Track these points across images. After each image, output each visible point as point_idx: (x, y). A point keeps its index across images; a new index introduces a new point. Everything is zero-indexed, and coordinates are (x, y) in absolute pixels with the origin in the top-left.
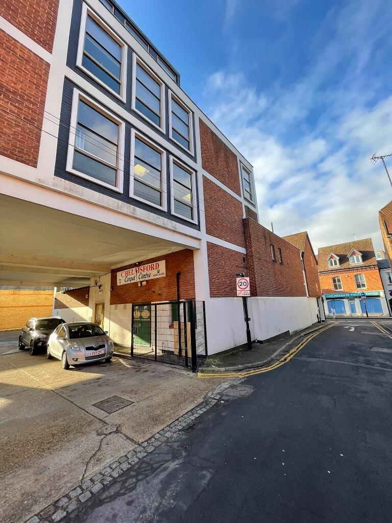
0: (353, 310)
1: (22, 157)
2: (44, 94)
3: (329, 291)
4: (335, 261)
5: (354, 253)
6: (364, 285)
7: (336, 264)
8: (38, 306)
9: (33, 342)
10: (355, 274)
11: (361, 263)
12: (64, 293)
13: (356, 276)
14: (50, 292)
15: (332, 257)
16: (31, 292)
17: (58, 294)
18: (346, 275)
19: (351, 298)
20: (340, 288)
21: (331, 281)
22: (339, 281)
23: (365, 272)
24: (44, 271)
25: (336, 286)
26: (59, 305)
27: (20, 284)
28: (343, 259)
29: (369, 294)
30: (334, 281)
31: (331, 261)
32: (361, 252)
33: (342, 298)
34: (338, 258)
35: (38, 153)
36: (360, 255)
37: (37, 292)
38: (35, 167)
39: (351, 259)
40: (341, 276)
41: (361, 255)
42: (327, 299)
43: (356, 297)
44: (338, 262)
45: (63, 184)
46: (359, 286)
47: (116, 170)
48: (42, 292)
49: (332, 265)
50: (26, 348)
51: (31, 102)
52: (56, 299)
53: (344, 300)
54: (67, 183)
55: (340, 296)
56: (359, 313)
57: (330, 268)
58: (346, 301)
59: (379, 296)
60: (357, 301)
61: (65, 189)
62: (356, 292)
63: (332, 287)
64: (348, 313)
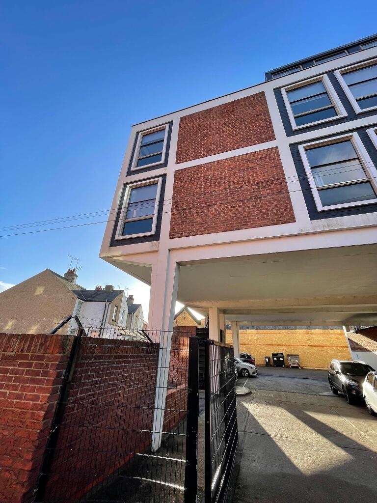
1: (284, 219)
2: (281, 168)
8: (332, 347)
9: (345, 388)
12: (357, 333)
14: (339, 332)
16: (321, 331)
17: (349, 334)
24: (328, 310)
26: (356, 347)
27: (309, 324)
35: (292, 210)
37: (327, 331)
38: (295, 221)
45: (321, 223)
47: (369, 182)
48: (331, 332)
50: (339, 393)
51: (276, 180)
52: (349, 339)
54: (324, 221)
61: (324, 226)
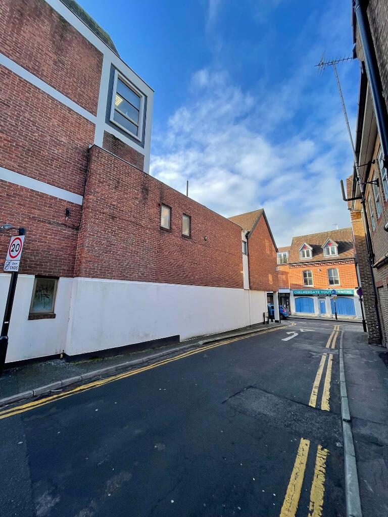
0: (322, 310)
3: (298, 287)
4: (308, 252)
5: (329, 244)
6: (337, 282)
7: (308, 255)
10: (328, 267)
11: (336, 255)
13: (329, 271)
15: (304, 247)
18: (318, 268)
19: (321, 296)
20: (311, 283)
21: (302, 275)
22: (310, 275)
23: (341, 266)
25: (306, 281)
28: (317, 250)
29: (342, 292)
30: (305, 275)
31: (304, 252)
32: (337, 242)
33: (311, 295)
34: (311, 248)
36: (335, 247)
39: (325, 250)
40: (312, 270)
41: (337, 245)
42: (295, 295)
43: (328, 295)
44: (310, 253)
46: (331, 282)
49: (304, 256)
53: (314, 298)
55: (309, 293)
56: (329, 314)
57: (302, 259)
58: (315, 299)
59: (352, 295)
60: (327, 301)
62: (327, 289)
63: (302, 282)
64: (316, 313)
